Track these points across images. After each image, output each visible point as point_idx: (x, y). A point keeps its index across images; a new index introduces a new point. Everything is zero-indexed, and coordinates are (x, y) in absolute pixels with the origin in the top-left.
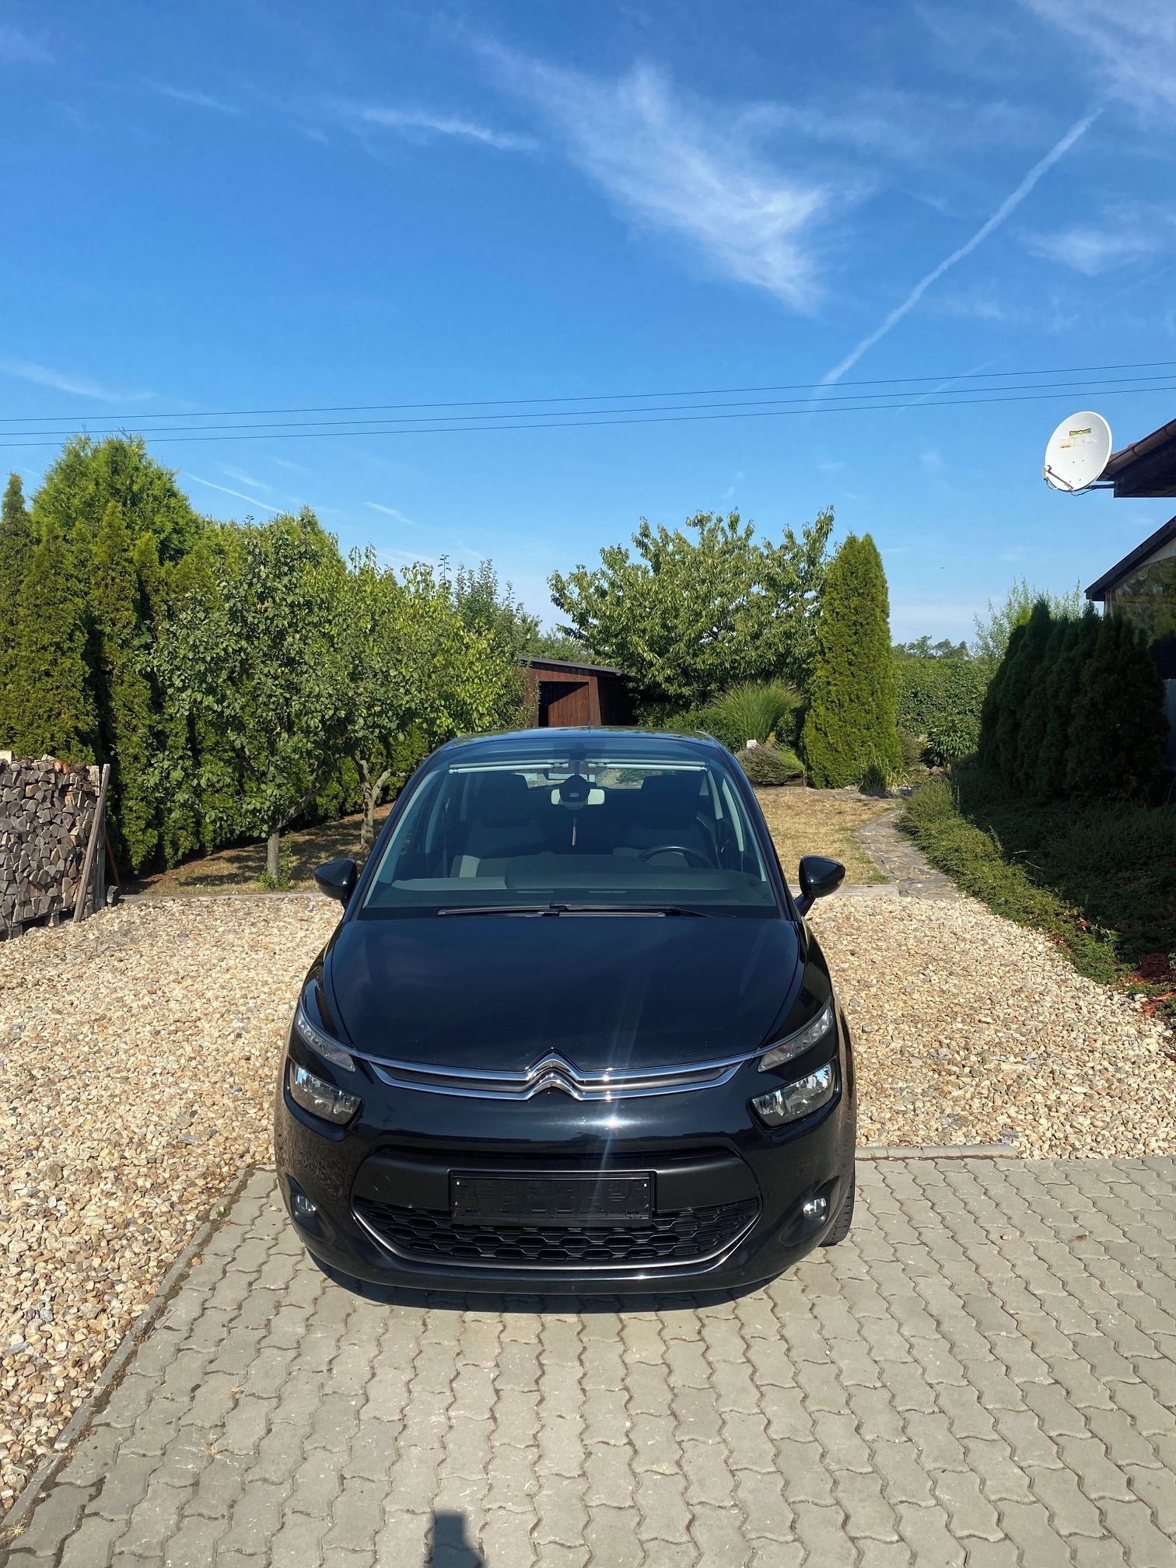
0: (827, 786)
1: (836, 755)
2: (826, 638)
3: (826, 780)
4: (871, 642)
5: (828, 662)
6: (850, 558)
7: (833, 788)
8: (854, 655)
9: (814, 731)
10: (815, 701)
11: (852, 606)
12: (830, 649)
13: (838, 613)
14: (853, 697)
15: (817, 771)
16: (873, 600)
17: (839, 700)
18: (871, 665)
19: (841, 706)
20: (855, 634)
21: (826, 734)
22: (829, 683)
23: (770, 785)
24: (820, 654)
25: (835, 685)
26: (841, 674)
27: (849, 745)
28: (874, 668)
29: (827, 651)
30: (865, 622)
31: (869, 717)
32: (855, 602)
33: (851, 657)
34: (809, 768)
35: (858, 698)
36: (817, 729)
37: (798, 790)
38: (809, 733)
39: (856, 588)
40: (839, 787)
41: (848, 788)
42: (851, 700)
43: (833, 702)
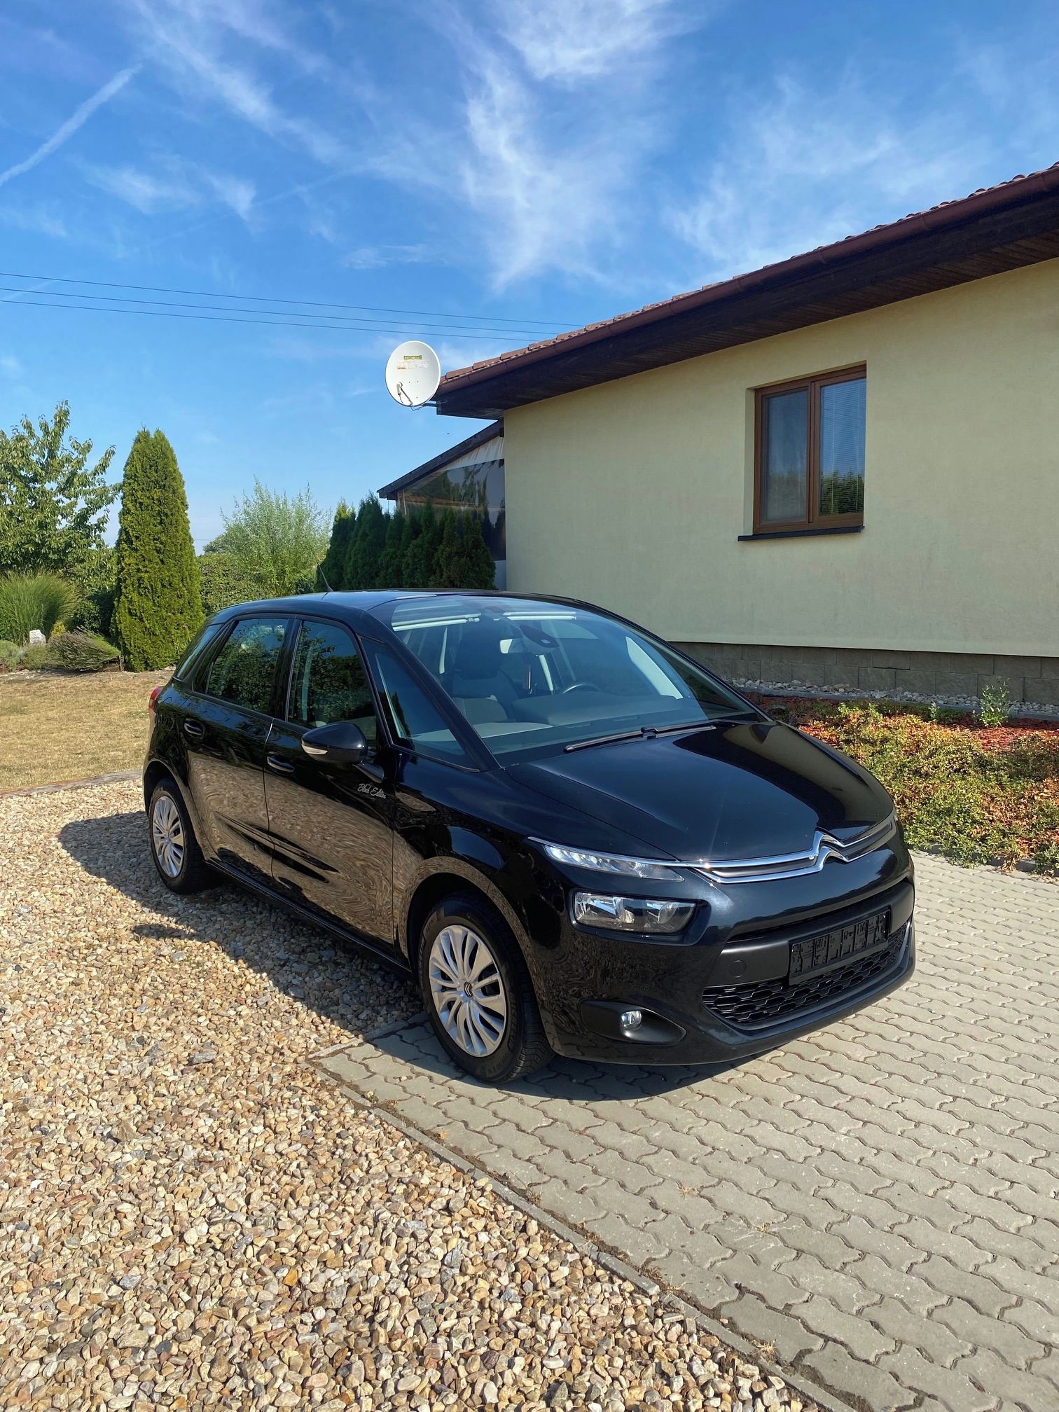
0: (146, 669)
1: (154, 639)
2: (131, 527)
3: (146, 663)
4: (177, 531)
5: (136, 550)
6: (148, 451)
7: (153, 670)
8: (162, 543)
9: (128, 616)
10: (126, 588)
11: (155, 497)
12: (137, 538)
13: (141, 504)
14: (166, 583)
15: (137, 655)
16: (174, 493)
17: (152, 586)
18: (179, 553)
19: (154, 591)
20: (161, 523)
21: (141, 619)
22: (138, 570)
23: (91, 671)
24: (126, 542)
25: (146, 572)
26: (150, 561)
27: (166, 629)
28: (182, 556)
29: (134, 539)
30: (169, 513)
31: (181, 602)
32: (157, 493)
33: (158, 545)
34: (126, 652)
35: (170, 585)
36: (131, 614)
37: (119, 675)
38: (123, 620)
39: (157, 481)
40: (158, 668)
41: (167, 668)
42: (163, 586)
43: (145, 588)
